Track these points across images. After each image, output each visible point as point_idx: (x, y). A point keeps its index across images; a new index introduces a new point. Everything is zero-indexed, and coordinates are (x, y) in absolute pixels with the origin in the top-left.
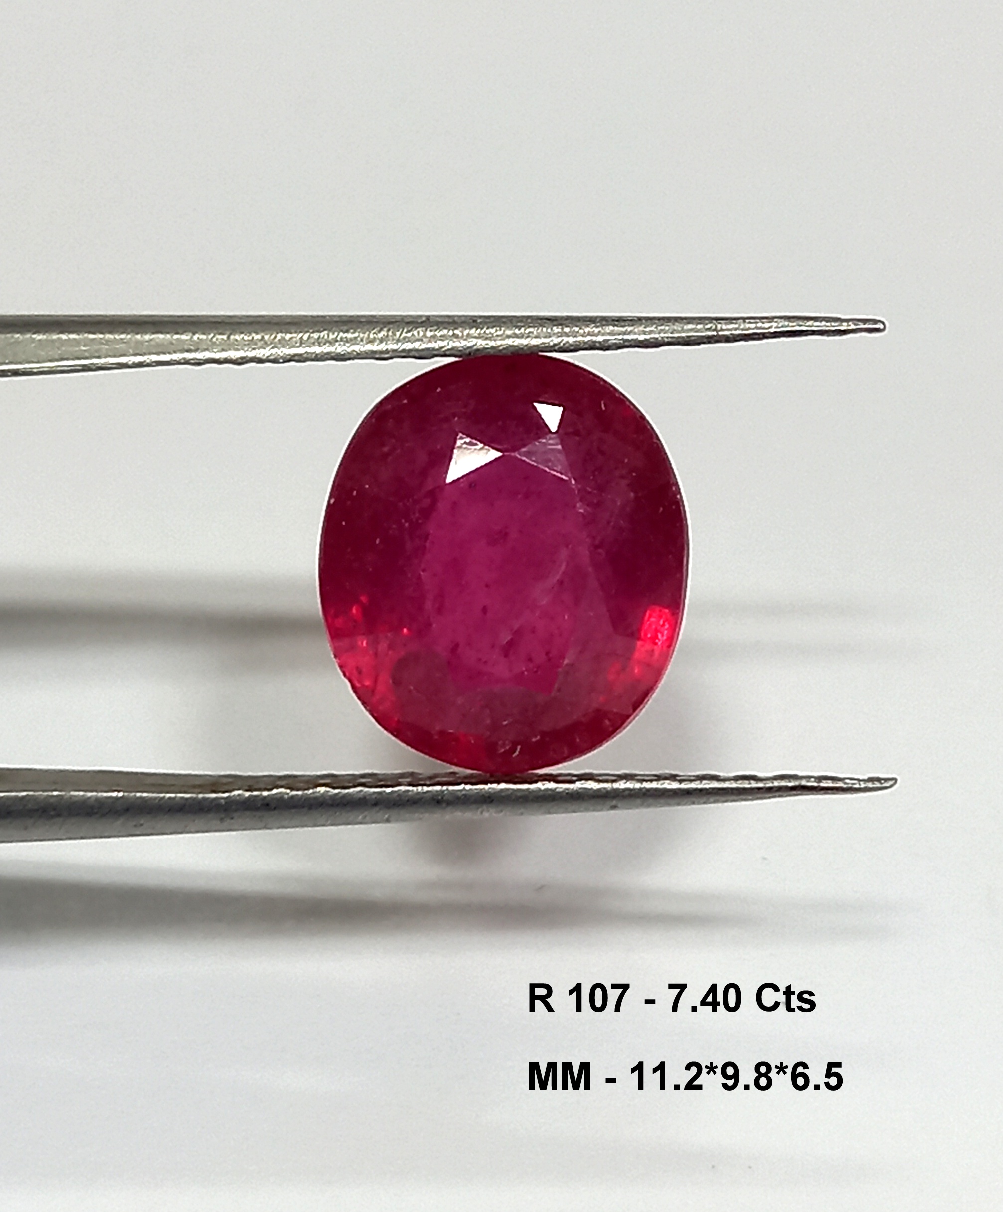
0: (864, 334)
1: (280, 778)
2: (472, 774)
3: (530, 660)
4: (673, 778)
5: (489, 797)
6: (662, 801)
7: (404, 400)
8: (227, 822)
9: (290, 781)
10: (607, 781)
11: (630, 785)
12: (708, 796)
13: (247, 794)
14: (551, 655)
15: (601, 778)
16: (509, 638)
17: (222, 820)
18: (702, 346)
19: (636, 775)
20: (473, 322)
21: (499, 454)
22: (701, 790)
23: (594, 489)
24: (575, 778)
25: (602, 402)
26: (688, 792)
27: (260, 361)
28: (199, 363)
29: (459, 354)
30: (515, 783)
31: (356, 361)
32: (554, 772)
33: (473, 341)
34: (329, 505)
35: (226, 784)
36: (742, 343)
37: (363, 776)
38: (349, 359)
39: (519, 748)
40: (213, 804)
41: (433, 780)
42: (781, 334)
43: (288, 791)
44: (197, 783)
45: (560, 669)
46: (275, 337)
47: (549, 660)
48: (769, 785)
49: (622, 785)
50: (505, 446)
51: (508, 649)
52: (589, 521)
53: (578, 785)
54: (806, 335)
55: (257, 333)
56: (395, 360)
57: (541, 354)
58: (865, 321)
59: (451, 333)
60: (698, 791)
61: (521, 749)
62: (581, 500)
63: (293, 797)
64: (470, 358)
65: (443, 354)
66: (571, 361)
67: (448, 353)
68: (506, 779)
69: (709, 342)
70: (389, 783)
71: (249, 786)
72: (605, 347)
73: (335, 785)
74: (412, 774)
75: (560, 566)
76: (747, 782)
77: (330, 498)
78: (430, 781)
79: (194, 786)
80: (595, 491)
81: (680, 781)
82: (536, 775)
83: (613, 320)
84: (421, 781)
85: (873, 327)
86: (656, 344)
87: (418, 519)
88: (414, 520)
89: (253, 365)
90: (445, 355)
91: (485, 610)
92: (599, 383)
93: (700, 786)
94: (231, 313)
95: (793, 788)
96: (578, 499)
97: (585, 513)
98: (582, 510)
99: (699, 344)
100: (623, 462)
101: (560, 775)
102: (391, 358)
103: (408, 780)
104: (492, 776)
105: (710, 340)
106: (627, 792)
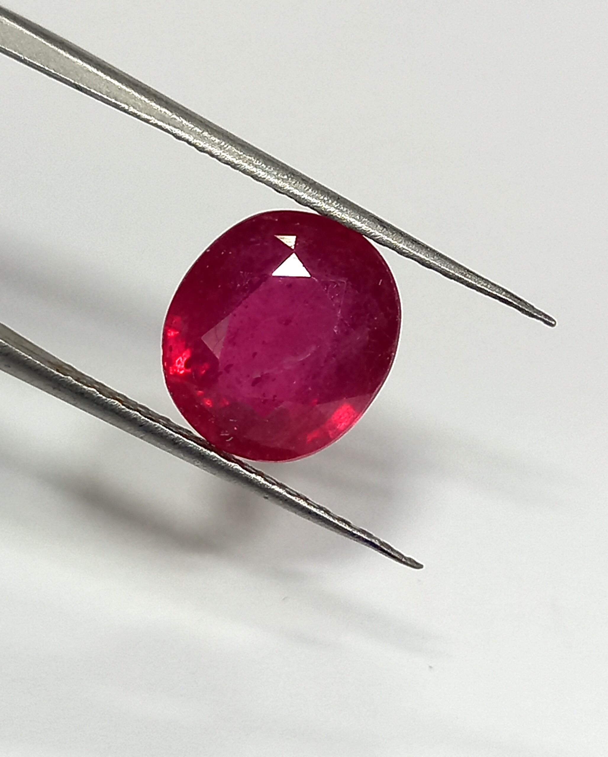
0: (542, 323)
1: (97, 383)
2: (200, 438)
3: (264, 395)
4: (306, 499)
5: (203, 456)
6: (294, 509)
7: (277, 219)
8: (56, 391)
9: (102, 388)
10: (270, 483)
11: (281, 491)
12: (319, 520)
13: (75, 382)
14: (276, 398)
15: (267, 478)
16: (259, 376)
17: (54, 388)
18: (453, 281)
19: (287, 487)
20: (338, 199)
21: (309, 276)
22: (317, 515)
23: (349, 324)
24: (253, 471)
25: (381, 280)
26: (310, 512)
27: (190, 143)
28: (179, 138)
29: (321, 212)
30: (221, 456)
31: (264, 184)
32: (243, 461)
33: (332, 209)
34: (205, 252)
35: (67, 370)
36: (474, 291)
37: (119, 395)
38: (260, 181)
39: (232, 438)
40: (54, 378)
41: (178, 429)
42: (498, 298)
43: (98, 393)
44: (52, 361)
45: (276, 408)
46: (227, 146)
47: (274, 400)
48: (355, 532)
49: (276, 488)
50: (315, 273)
51: (256, 382)
52: (337, 339)
53: (253, 476)
54: (511, 306)
55: (219, 139)
56: (285, 196)
57: (364, 236)
58: (546, 316)
59: (322, 198)
60: (315, 514)
61: (232, 439)
62: (338, 325)
63: (99, 397)
64: (326, 217)
65: (312, 207)
66: (378, 250)
67: (315, 208)
68: (216, 451)
69: (457, 281)
70: (153, 418)
71: (78, 378)
72: (401, 252)
73: (124, 403)
74: (168, 420)
75: (308, 354)
76: (344, 524)
77: (208, 249)
78: (175, 429)
79: (49, 362)
80: (349, 325)
81: (309, 504)
82: (234, 458)
83: (413, 240)
84: (172, 427)
85: (549, 321)
86: (429, 266)
87: (246, 285)
88: (244, 285)
89: (207, 155)
90: (313, 208)
91: (255, 354)
92: (386, 270)
93: (318, 513)
94: (211, 121)
95: (366, 541)
96: (337, 323)
97: (336, 333)
98: (336, 331)
99: (451, 278)
100: (373, 318)
101: (246, 465)
102: (283, 193)
103: (165, 422)
104: (210, 445)
105: (458, 279)
106: (277, 494)
